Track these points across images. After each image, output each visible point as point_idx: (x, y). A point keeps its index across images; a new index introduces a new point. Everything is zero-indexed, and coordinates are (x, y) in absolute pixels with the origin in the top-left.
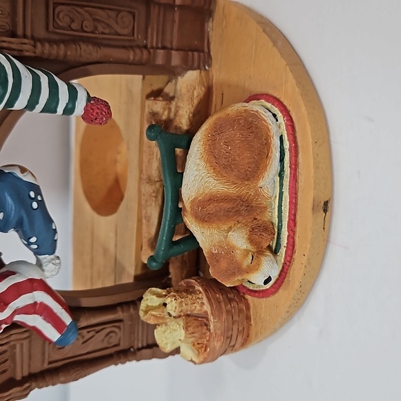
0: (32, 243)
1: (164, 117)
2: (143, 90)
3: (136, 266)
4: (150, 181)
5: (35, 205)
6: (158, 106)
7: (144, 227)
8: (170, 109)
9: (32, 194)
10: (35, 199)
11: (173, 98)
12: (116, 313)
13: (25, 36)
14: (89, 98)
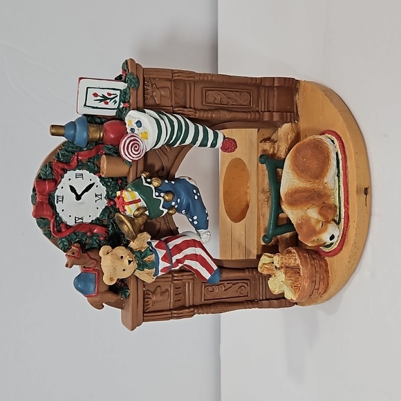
0: (195, 220)
1: (271, 152)
2: (258, 138)
3: (258, 248)
4: (263, 191)
5: (196, 197)
6: (267, 146)
7: (261, 221)
8: (274, 148)
9: (195, 191)
10: (196, 194)
11: (276, 141)
12: (245, 272)
13: (191, 108)
14: (224, 138)
